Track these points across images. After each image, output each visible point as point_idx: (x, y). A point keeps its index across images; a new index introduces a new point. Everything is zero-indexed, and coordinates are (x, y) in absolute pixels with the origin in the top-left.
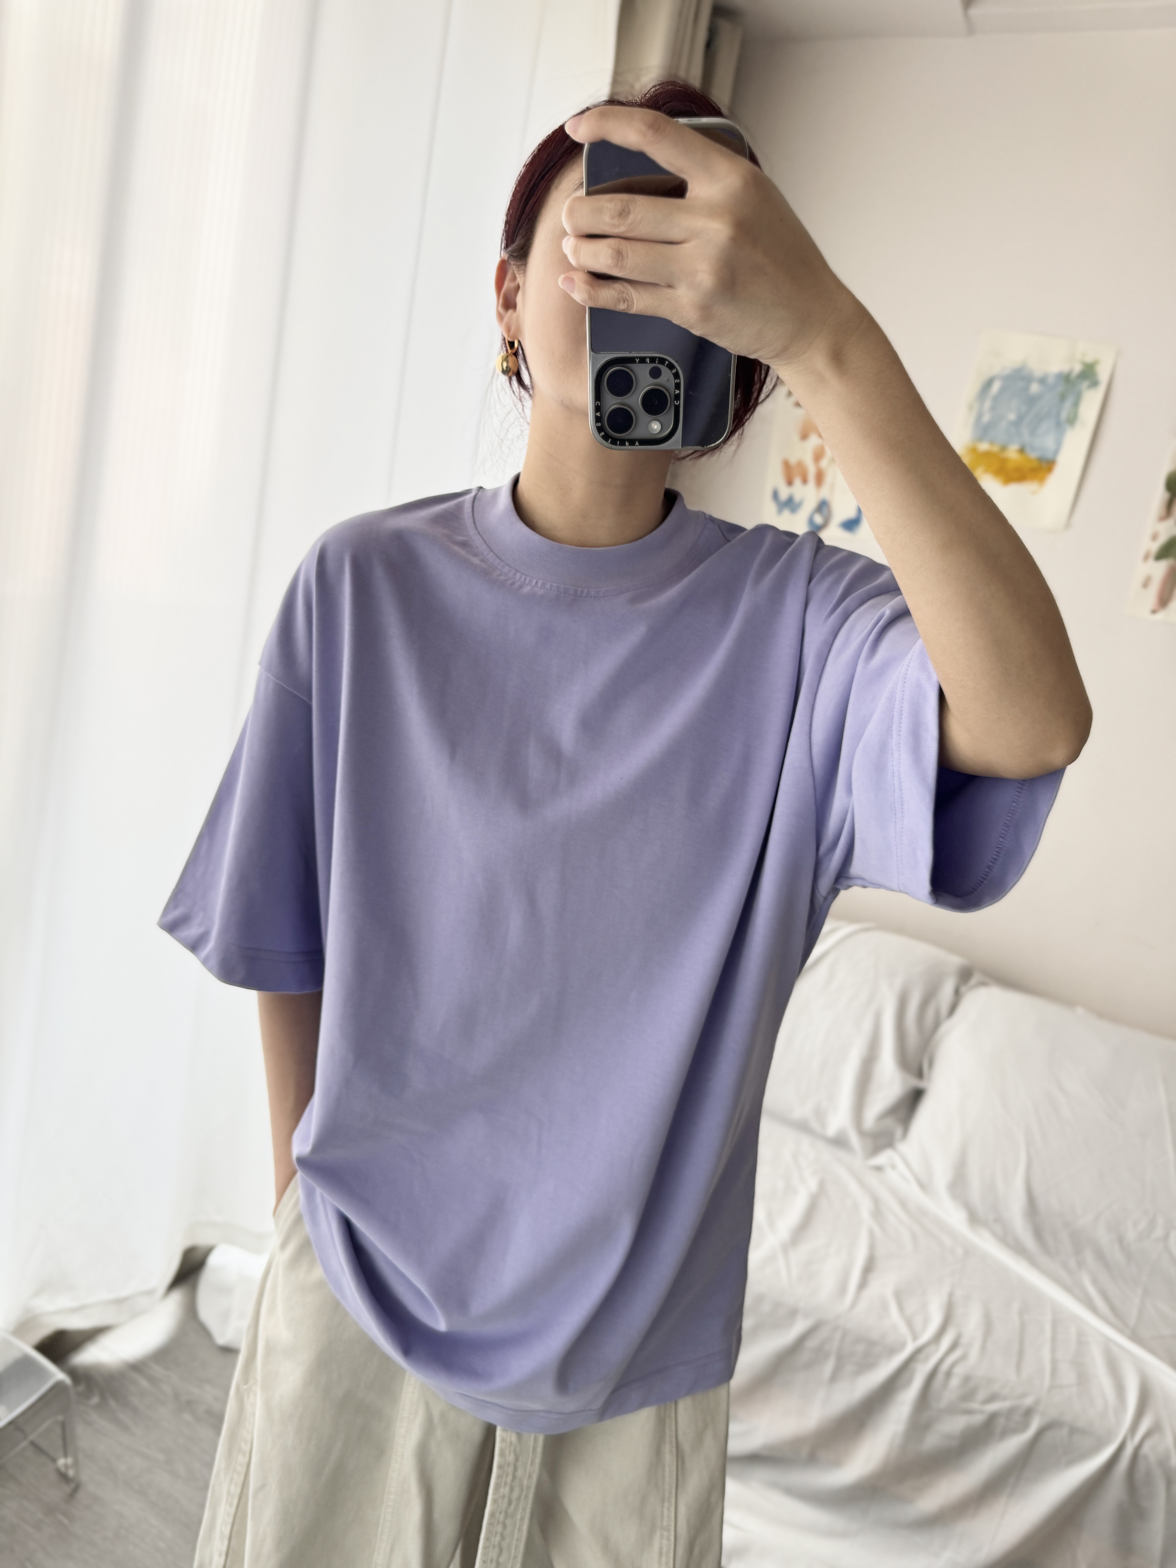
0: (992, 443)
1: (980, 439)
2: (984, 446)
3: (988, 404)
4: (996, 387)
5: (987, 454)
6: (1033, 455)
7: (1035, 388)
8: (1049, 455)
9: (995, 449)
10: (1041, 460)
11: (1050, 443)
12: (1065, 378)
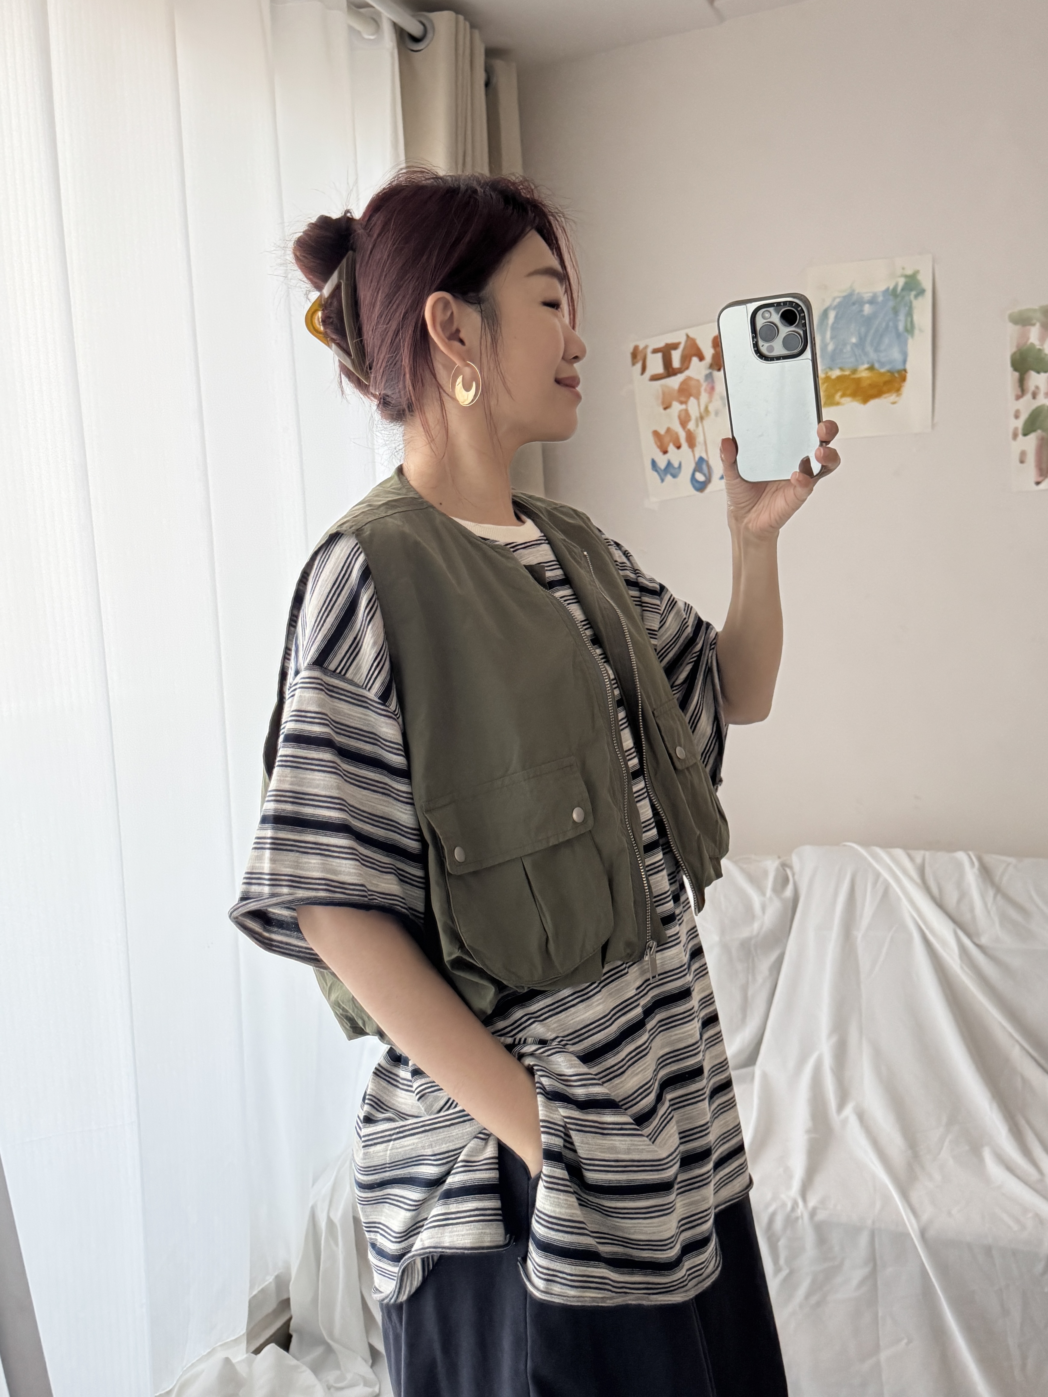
0: (842, 369)
2: (835, 373)
3: (828, 334)
4: (832, 316)
5: (842, 379)
6: (883, 369)
7: (867, 309)
8: (899, 366)
9: (847, 373)
10: (891, 372)
11: (896, 354)
12: (893, 293)
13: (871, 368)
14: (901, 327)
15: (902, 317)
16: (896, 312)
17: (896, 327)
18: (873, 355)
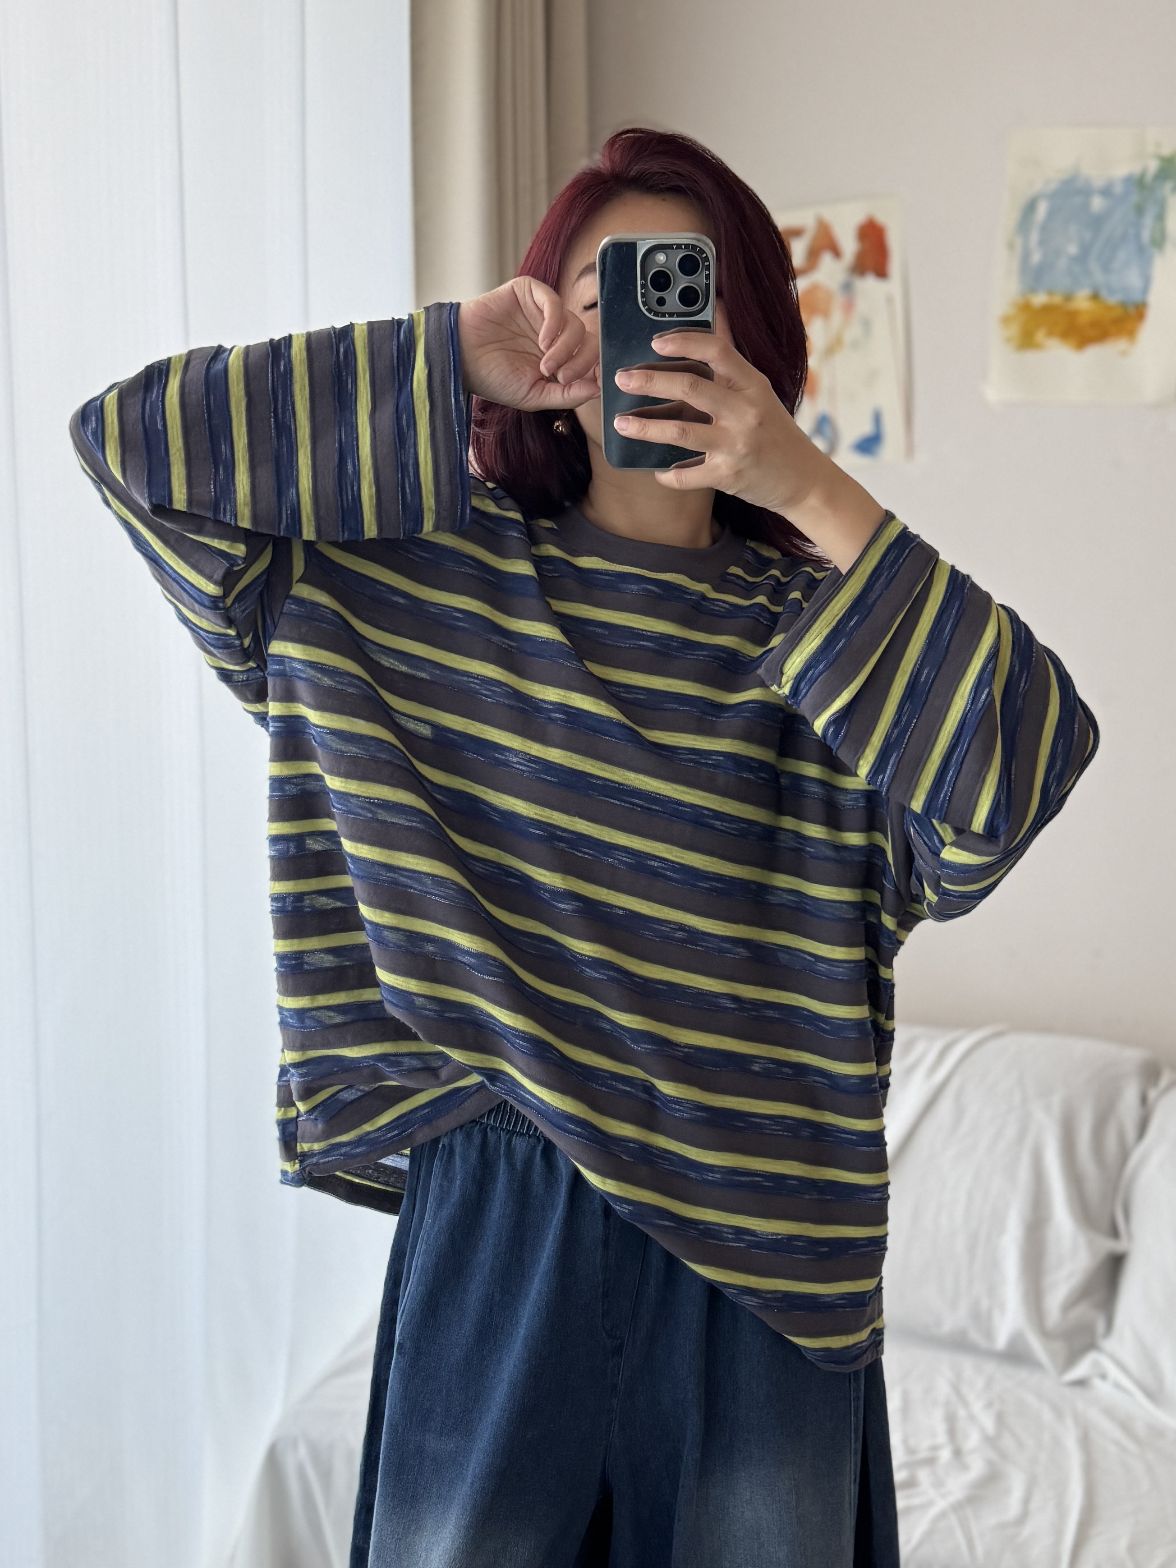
0: (1050, 293)
1: (1033, 290)
2: (1040, 299)
3: (1035, 236)
4: (1042, 209)
5: (1047, 309)
6: (1113, 300)
7: (1097, 203)
8: (1136, 296)
9: (1057, 299)
10: (1124, 305)
11: (1133, 279)
12: (1138, 183)
13: (1095, 297)
14: (1146, 235)
15: (1148, 221)
16: (1140, 211)
17: (1138, 236)
18: (1099, 276)
